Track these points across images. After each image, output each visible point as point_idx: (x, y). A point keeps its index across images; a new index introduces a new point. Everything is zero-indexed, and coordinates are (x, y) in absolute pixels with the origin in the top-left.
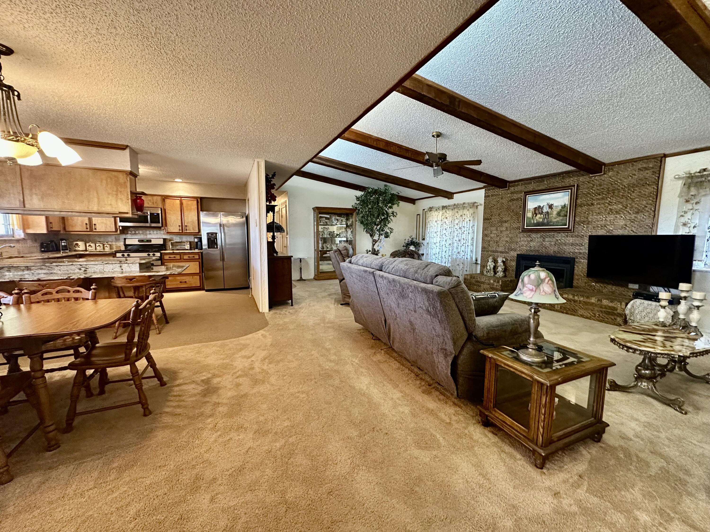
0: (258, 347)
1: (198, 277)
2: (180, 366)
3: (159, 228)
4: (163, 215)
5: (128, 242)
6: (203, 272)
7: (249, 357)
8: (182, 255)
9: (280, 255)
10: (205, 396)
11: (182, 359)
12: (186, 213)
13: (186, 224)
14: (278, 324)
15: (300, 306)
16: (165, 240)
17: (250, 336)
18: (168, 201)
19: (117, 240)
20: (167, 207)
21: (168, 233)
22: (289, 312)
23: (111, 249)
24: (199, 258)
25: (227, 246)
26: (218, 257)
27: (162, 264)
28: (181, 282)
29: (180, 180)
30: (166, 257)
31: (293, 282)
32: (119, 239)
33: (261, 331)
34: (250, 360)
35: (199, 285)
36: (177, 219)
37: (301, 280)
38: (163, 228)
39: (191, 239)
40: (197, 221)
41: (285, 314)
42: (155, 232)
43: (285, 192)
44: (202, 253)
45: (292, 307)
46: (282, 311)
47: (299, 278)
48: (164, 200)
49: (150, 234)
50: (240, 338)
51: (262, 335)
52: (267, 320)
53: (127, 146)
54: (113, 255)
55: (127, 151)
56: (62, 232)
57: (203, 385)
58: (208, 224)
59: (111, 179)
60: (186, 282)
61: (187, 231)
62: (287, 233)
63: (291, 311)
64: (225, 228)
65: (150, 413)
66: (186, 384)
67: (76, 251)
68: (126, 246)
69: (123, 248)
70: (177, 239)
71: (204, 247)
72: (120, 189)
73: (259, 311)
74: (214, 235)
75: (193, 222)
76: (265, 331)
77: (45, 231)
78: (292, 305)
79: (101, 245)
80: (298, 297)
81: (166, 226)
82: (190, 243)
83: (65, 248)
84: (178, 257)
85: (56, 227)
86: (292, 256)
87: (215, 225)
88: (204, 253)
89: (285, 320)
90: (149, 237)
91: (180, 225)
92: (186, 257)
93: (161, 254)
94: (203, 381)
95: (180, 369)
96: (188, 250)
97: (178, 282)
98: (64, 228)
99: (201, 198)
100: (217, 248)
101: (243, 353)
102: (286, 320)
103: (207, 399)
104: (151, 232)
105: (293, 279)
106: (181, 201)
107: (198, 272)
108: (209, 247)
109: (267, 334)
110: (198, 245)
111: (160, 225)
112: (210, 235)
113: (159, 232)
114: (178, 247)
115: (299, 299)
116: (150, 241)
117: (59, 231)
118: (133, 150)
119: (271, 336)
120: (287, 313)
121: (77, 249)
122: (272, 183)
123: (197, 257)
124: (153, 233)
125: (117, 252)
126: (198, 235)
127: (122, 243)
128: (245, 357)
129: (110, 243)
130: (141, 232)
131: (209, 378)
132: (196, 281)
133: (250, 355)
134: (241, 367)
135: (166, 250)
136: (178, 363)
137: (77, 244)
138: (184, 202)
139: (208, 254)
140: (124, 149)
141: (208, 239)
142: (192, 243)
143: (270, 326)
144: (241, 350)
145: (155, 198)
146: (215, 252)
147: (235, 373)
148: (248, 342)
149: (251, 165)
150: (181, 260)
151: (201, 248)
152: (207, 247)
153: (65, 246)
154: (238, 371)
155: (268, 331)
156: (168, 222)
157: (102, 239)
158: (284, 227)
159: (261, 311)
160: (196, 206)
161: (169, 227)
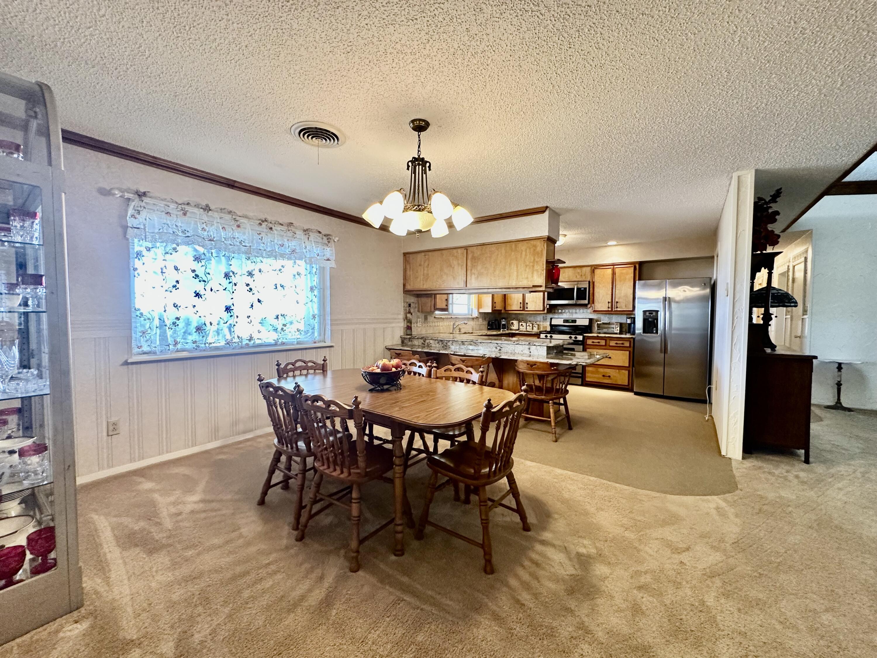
0: (703, 536)
1: (627, 372)
2: (559, 505)
3: (585, 306)
4: (591, 289)
5: (554, 322)
6: (633, 366)
7: (677, 551)
8: (608, 341)
9: (779, 351)
10: (571, 592)
11: (566, 495)
12: (618, 285)
13: (617, 300)
14: (762, 497)
15: (832, 471)
16: (591, 320)
17: (689, 500)
18: (597, 272)
19: (545, 319)
20: (597, 279)
21: (594, 311)
22: (797, 477)
23: (538, 329)
24: (630, 347)
25: (673, 332)
26: (658, 346)
27: (584, 350)
28: (604, 376)
29: (614, 243)
30: (589, 342)
31: (812, 408)
32: (546, 319)
33: (715, 497)
34: (677, 558)
35: (627, 384)
36: (607, 294)
37: (838, 406)
38: (589, 306)
39: (623, 319)
40: (632, 296)
41: (786, 478)
42: (581, 311)
43: (804, 232)
44: (634, 339)
45: (805, 466)
46: (777, 467)
47: (832, 403)
48: (593, 272)
49: (576, 313)
50: (669, 496)
51: (717, 508)
52: (734, 477)
53: (547, 207)
54: (538, 335)
55: (547, 213)
56: (503, 312)
57: (577, 566)
58: (646, 300)
59: (530, 248)
60: (609, 376)
61: (618, 309)
62: (805, 312)
63: (802, 474)
64: (673, 305)
65: (492, 572)
66: (554, 546)
67: (511, 330)
68: (551, 325)
69: (549, 329)
70: (605, 319)
71: (637, 332)
72: (537, 259)
73: (720, 452)
74: (654, 314)
75: (626, 296)
76: (725, 500)
77: (490, 311)
78: (807, 461)
79: (531, 325)
80: (829, 447)
81: (593, 303)
82: (621, 325)
83: (504, 327)
84: (603, 342)
85: (499, 307)
86: (816, 357)
87: (656, 300)
88: (637, 339)
89: (783, 493)
90: (574, 316)
91: (610, 301)
92: (613, 343)
93: (584, 337)
94: (579, 555)
95: (557, 513)
96: (616, 334)
97: (601, 376)
98: (505, 308)
99: (641, 264)
100: (657, 333)
101: (667, 533)
102: (786, 494)
103: (572, 604)
104: (578, 311)
105: (813, 401)
106: (613, 270)
107: (627, 365)
108: (645, 331)
109: (731, 511)
110: (629, 328)
111: (586, 302)
112: (647, 314)
113: (585, 310)
114: (605, 330)
115: (830, 452)
116: (575, 321)
117: (501, 310)
118: (553, 211)
119: (738, 521)
120: (791, 477)
121: (512, 328)
122: (770, 211)
123: (627, 344)
124: (580, 313)
125: (541, 332)
126: (630, 314)
127: (548, 323)
128: (669, 545)
129: (538, 323)
130: (567, 311)
131: (589, 556)
132: (622, 378)
133: (682, 545)
134: (653, 565)
135: (591, 332)
136: (558, 500)
137: (512, 323)
138: (617, 271)
139: (642, 341)
140: (543, 212)
141: (645, 321)
142: (624, 325)
143: (738, 492)
144: (665, 523)
145: (584, 269)
146: (654, 339)
147: (638, 573)
148: (682, 512)
149: (725, 189)
150: (606, 347)
151: (634, 333)
152: (641, 331)
153: (504, 325)
154: (646, 573)
155: (733, 504)
156: (595, 298)
157: (532, 319)
158: (798, 296)
159: (723, 453)
160: (632, 275)
161: (596, 303)
